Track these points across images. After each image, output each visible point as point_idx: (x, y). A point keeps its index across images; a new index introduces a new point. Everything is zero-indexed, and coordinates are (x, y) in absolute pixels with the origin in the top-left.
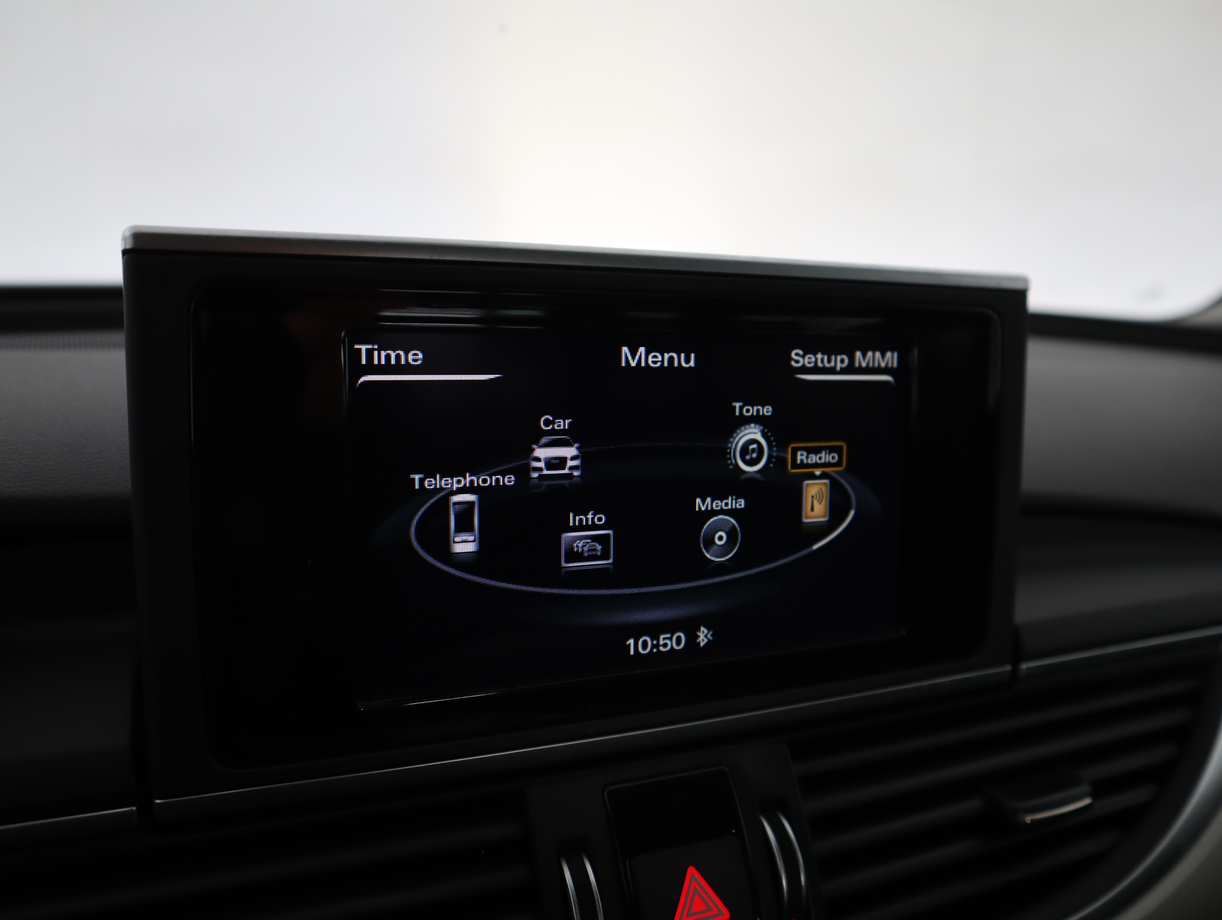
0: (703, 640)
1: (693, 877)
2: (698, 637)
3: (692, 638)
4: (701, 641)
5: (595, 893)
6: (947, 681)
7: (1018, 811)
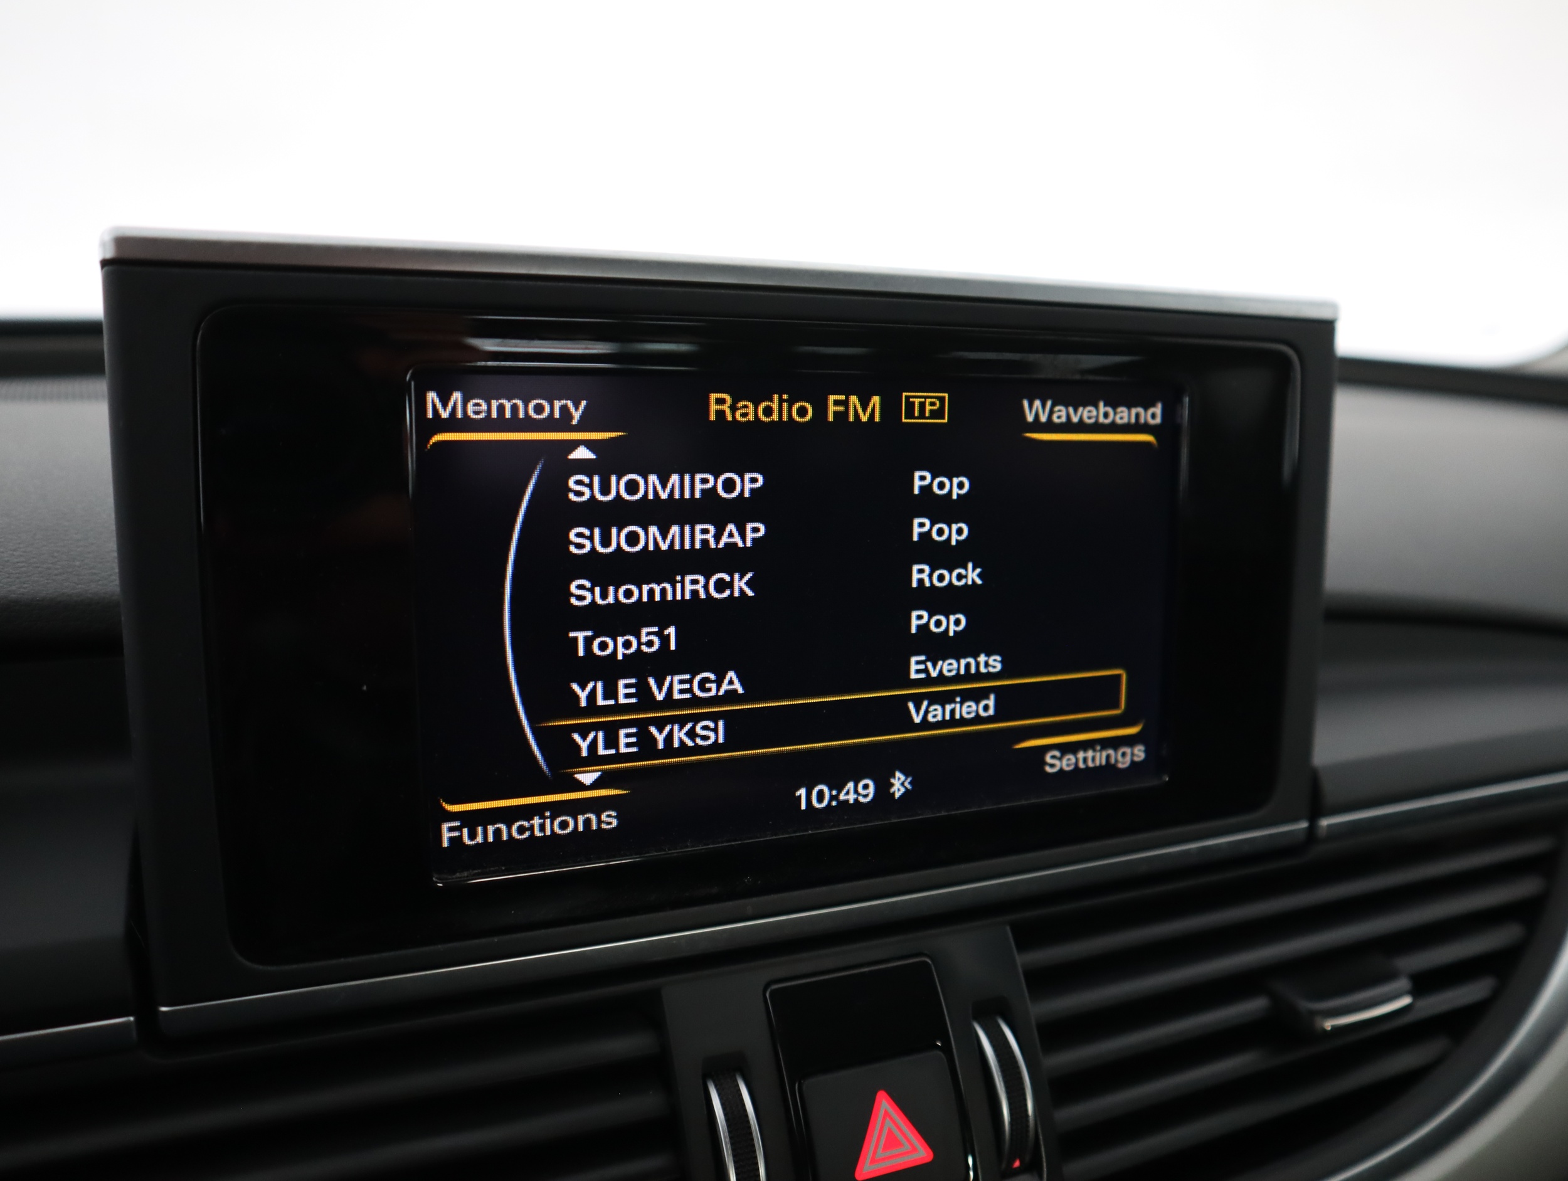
0: (899, 790)
1: (884, 1106)
2: (892, 785)
3: (883, 787)
4: (897, 791)
5: (753, 1128)
6: (1222, 844)
7: (1313, 1014)
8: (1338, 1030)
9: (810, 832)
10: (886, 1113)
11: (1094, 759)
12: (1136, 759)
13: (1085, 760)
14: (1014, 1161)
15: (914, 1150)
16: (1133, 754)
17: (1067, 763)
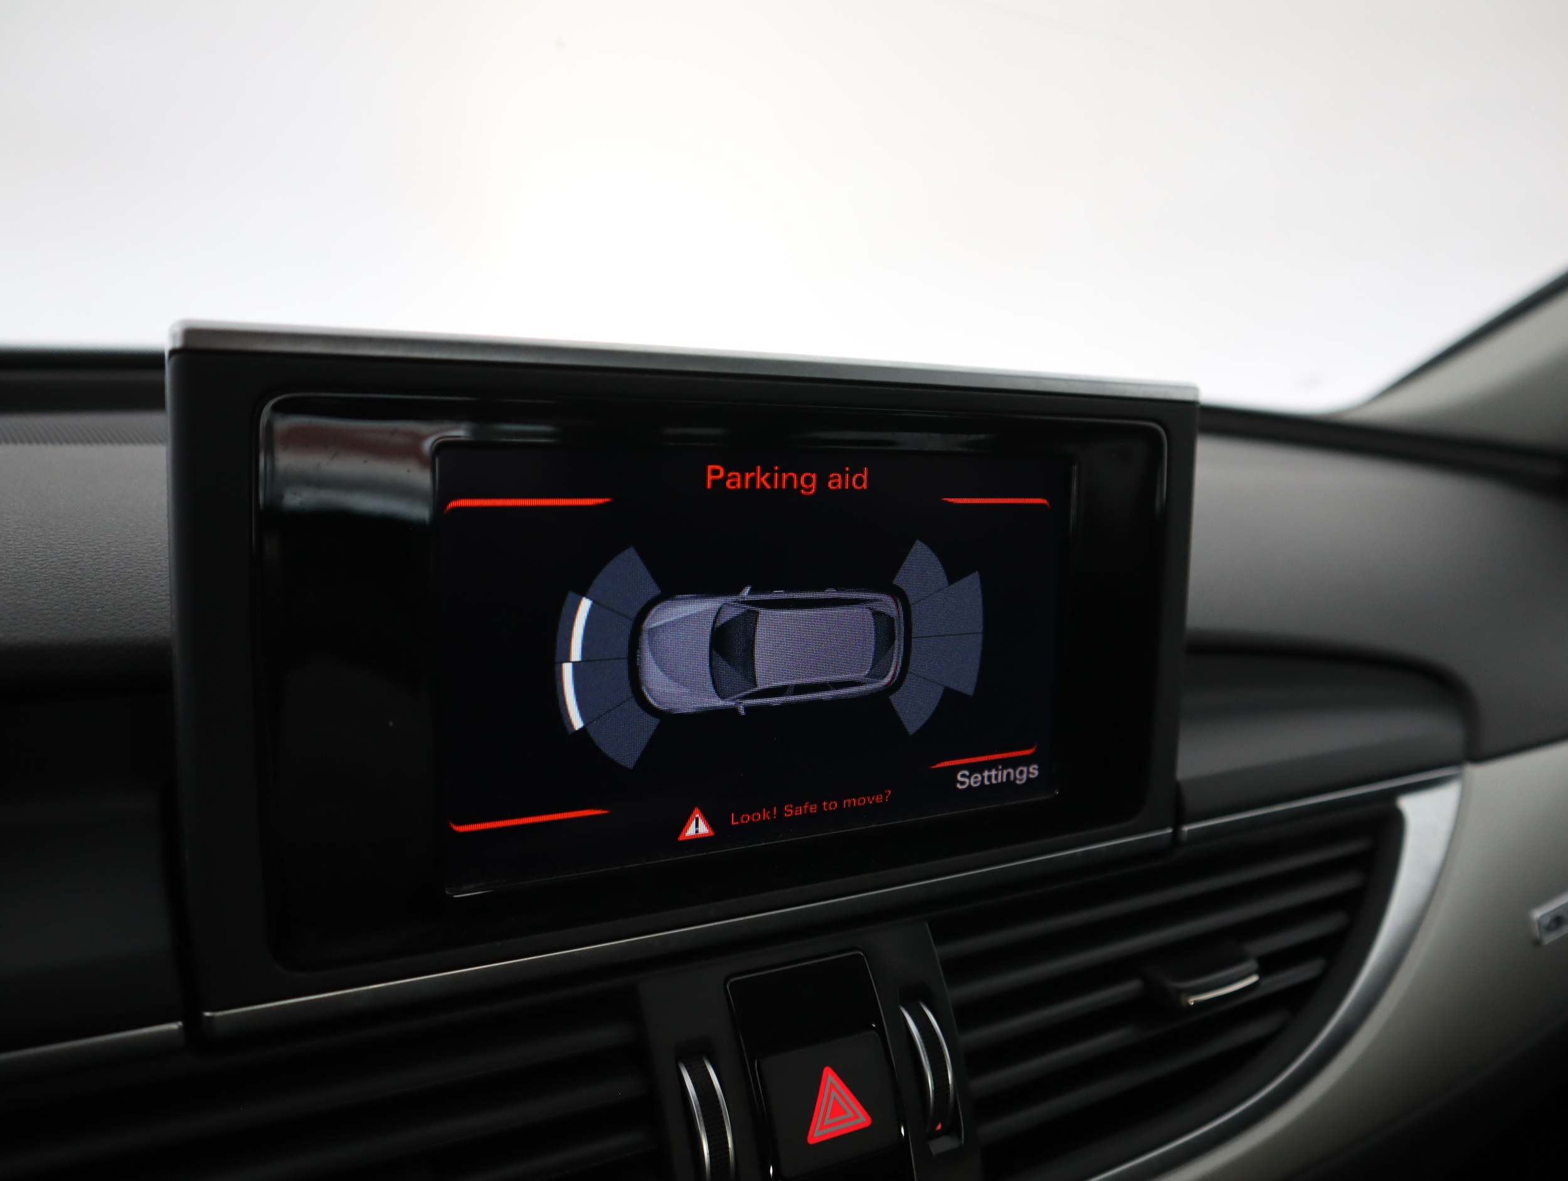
1: (830, 1079)
5: (721, 1102)
6: (1103, 847)
7: (1179, 992)
8: (1200, 1005)
9: (764, 844)
10: (832, 1086)
11: (996, 776)
12: (1031, 776)
13: (990, 777)
14: (937, 1125)
15: (856, 1117)
16: (1028, 772)
17: (974, 781)
